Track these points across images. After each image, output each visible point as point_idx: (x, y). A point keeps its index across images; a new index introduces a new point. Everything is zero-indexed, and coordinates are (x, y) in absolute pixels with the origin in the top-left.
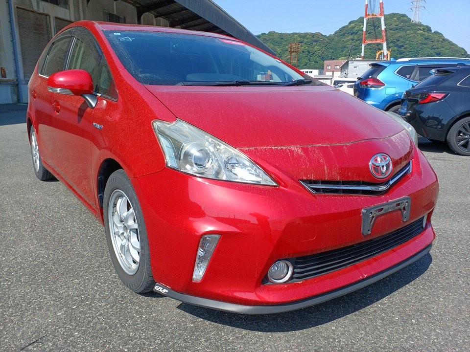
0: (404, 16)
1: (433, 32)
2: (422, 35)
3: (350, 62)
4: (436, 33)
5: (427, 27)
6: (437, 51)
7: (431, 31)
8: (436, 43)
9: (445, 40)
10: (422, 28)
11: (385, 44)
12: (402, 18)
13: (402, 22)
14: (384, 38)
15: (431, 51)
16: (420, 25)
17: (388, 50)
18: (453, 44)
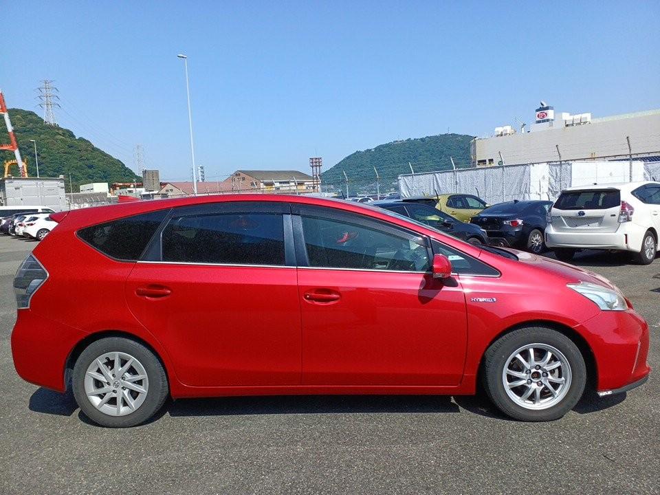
0: (31, 113)
1: (77, 138)
2: (62, 141)
3: (6, 181)
4: (81, 139)
5: (68, 131)
6: (88, 163)
7: (74, 137)
8: (85, 153)
9: (95, 149)
10: (61, 132)
11: (17, 153)
12: (29, 116)
13: (31, 121)
14: (15, 144)
15: (80, 163)
16: (57, 128)
17: (23, 160)
18: (106, 155)
